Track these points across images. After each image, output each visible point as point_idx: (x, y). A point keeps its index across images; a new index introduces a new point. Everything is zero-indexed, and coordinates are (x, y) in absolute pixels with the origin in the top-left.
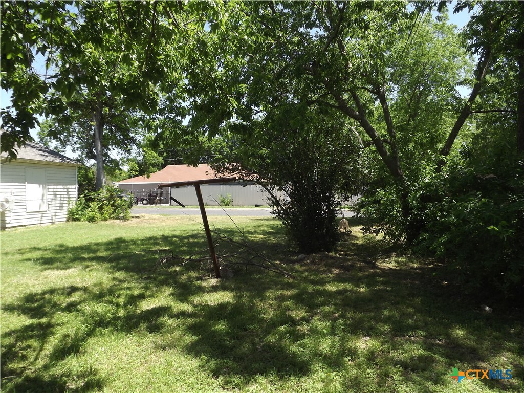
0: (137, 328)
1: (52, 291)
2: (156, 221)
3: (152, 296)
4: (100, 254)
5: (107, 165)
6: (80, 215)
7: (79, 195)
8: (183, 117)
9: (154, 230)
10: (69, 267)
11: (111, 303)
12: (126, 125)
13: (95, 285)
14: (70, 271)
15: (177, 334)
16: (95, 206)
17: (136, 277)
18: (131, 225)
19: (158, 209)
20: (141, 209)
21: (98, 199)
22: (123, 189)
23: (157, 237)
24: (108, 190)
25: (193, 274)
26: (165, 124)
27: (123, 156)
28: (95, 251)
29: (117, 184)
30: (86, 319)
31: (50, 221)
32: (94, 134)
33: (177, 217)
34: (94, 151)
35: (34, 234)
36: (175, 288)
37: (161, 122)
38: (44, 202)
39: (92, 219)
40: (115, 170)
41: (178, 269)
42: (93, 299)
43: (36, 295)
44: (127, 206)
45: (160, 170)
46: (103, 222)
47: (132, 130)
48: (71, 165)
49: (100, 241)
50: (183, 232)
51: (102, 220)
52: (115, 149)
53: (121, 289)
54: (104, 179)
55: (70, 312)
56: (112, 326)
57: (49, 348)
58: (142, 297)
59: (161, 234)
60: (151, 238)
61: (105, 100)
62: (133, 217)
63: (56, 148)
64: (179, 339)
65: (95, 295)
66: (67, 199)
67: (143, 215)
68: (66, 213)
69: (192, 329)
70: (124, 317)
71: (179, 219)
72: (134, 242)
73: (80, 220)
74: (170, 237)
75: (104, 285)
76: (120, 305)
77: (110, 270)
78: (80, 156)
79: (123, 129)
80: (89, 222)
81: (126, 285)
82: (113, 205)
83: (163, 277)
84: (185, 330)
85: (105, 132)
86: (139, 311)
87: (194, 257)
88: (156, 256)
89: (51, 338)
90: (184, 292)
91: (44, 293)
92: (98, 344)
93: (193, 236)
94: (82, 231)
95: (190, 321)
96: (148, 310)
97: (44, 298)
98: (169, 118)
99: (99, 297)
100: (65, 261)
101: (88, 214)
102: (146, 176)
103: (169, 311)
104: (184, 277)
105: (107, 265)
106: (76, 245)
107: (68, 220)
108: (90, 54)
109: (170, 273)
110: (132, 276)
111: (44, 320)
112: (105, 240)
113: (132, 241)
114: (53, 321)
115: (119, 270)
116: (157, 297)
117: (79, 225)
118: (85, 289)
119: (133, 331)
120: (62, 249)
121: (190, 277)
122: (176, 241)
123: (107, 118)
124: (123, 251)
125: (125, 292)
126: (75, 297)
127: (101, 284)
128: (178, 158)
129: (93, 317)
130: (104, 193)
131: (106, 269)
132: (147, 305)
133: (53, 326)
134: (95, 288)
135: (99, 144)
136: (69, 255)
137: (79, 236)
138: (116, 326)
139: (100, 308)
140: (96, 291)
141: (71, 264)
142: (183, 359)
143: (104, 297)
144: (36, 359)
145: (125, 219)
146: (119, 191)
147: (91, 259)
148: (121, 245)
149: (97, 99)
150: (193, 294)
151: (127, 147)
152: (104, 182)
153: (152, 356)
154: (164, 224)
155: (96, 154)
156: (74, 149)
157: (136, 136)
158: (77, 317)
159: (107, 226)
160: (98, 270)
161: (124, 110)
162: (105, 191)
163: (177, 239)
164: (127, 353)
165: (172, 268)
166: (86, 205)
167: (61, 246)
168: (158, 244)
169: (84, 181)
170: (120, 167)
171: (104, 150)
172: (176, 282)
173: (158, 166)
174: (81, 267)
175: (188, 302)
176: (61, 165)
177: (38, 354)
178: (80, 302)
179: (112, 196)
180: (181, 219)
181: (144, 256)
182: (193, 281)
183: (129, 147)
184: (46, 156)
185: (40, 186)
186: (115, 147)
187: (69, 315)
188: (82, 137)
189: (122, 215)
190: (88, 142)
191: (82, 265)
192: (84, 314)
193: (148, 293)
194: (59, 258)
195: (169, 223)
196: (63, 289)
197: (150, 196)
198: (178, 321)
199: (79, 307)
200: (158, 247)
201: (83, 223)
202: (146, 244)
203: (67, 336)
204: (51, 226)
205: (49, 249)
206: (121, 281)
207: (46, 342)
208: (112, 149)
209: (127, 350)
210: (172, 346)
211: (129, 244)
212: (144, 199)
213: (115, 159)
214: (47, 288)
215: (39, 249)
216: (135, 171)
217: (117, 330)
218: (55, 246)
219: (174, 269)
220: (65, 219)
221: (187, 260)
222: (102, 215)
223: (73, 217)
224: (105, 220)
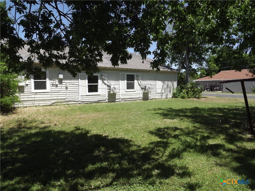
0: (207, 152)
1: (168, 128)
2: (214, 100)
3: (214, 138)
4: (188, 114)
5: (191, 72)
6: (178, 95)
7: (177, 86)
8: (234, 44)
9: (214, 104)
10: (175, 119)
11: (193, 137)
12: (200, 52)
13: (186, 128)
14: (175, 120)
15: (228, 160)
16: (185, 91)
17: (205, 127)
18: (202, 101)
19: (215, 94)
20: (206, 93)
21: (186, 88)
22: (198, 83)
23: (216, 108)
24: (191, 84)
25: (237, 130)
26: (223, 49)
27: (199, 67)
28: (185, 113)
29: (195, 81)
30: (182, 143)
31: (165, 97)
32: (185, 57)
33: (226, 98)
34: (185, 65)
35: (159, 102)
36: (226, 136)
37: (221, 49)
38: (163, 89)
39: (183, 97)
40: (194, 74)
41: (227, 126)
42: (185, 135)
43: (161, 129)
44: (200, 92)
45: (217, 73)
46: (188, 99)
47: (203, 54)
48: (175, 72)
49: (187, 108)
50: (230, 107)
51: (188, 98)
52: (195, 64)
53: (198, 132)
54: (189, 79)
55: (176, 139)
56: (194, 149)
57: (167, 153)
58: (208, 137)
59: (217, 107)
60: (212, 109)
61: (191, 40)
62: (202, 97)
63: (168, 65)
64: (229, 163)
65: (186, 133)
66: (173, 88)
67: (208, 96)
68: (172, 94)
69: (237, 159)
70: (200, 146)
71: (227, 100)
72: (204, 110)
73: (178, 98)
74: (223, 109)
75: (190, 129)
76: (198, 140)
77: (193, 122)
78: (178, 68)
79: (199, 53)
80: (182, 98)
81: (200, 130)
82: (193, 91)
83: (219, 129)
84: (233, 159)
85: (191, 56)
86: (207, 144)
87: (237, 121)
88: (215, 118)
89: (168, 149)
90: (231, 139)
91: (165, 128)
92: (188, 156)
93: (236, 109)
94: (179, 103)
95: (235, 155)
96: (212, 145)
97: (165, 131)
98: (226, 46)
99: (188, 134)
100: (172, 115)
101: (181, 95)
102: (210, 77)
103: (223, 147)
104: (231, 131)
105: (191, 120)
106: (176, 109)
107: (172, 97)
108: (190, 19)
109: (223, 128)
110: (203, 126)
111: (165, 140)
112: (190, 108)
113: (203, 109)
114: (168, 141)
115: (197, 122)
116: (216, 139)
117: (178, 100)
118: (181, 129)
119: (205, 153)
120: (171, 110)
121: (235, 131)
122: (226, 111)
123: (191, 49)
124: (198, 113)
125: (200, 134)
126: (177, 132)
127: (188, 128)
128: (227, 67)
129: (185, 143)
130: (189, 85)
131: (191, 121)
132: (211, 142)
133: (169, 143)
134: (186, 130)
135: (188, 62)
136: (174, 113)
137: (178, 105)
138: (196, 149)
139: (189, 139)
140: (186, 131)
141: (175, 117)
142: (231, 174)
143: (190, 134)
144: (162, 156)
145: (198, 98)
146: (196, 84)
147: (184, 116)
148: (197, 111)
149: (187, 40)
150: (237, 141)
151: (201, 62)
152: (189, 80)
153: (214, 168)
154: (219, 101)
155: (186, 66)
156: (176, 65)
157: (205, 56)
158: (178, 141)
159: (190, 101)
160: (187, 121)
161: (200, 44)
162: (189, 84)
163: (227, 110)
164: (202, 163)
165: (224, 125)
166: (181, 91)
167: (171, 108)
168: (216, 112)
169: (180, 79)
170: (197, 73)
171: (189, 64)
172: (227, 133)
173: (216, 71)
174: (179, 119)
175: (234, 145)
176: (170, 72)
177: (163, 154)
178: (180, 135)
179: (193, 87)
180: (229, 99)
181: (209, 117)
182: (236, 134)
183: (202, 62)
184: (165, 69)
185: (162, 82)
186: (195, 63)
187: (175, 140)
188: (179, 59)
189: (197, 96)
190: (182, 61)
191: (179, 118)
192: (181, 141)
193: (212, 136)
194: (170, 114)
195: (221, 101)
196: (172, 128)
197: (211, 87)
198: (228, 154)
199: (179, 137)
200: (216, 114)
201: (179, 99)
202: (210, 111)
203: (174, 149)
204: (166, 100)
205: (166, 110)
206: (197, 128)
207: (166, 150)
208: (193, 64)
209: (202, 162)
210: (225, 165)
211: (201, 110)
212: (208, 88)
213: (195, 69)
214: (165, 126)
215: (162, 109)
216: (204, 74)
217: (197, 151)
218: (168, 108)
219: (226, 126)
220: (171, 97)
221: (233, 122)
222: (188, 95)
223: (174, 96)
224: (189, 98)
